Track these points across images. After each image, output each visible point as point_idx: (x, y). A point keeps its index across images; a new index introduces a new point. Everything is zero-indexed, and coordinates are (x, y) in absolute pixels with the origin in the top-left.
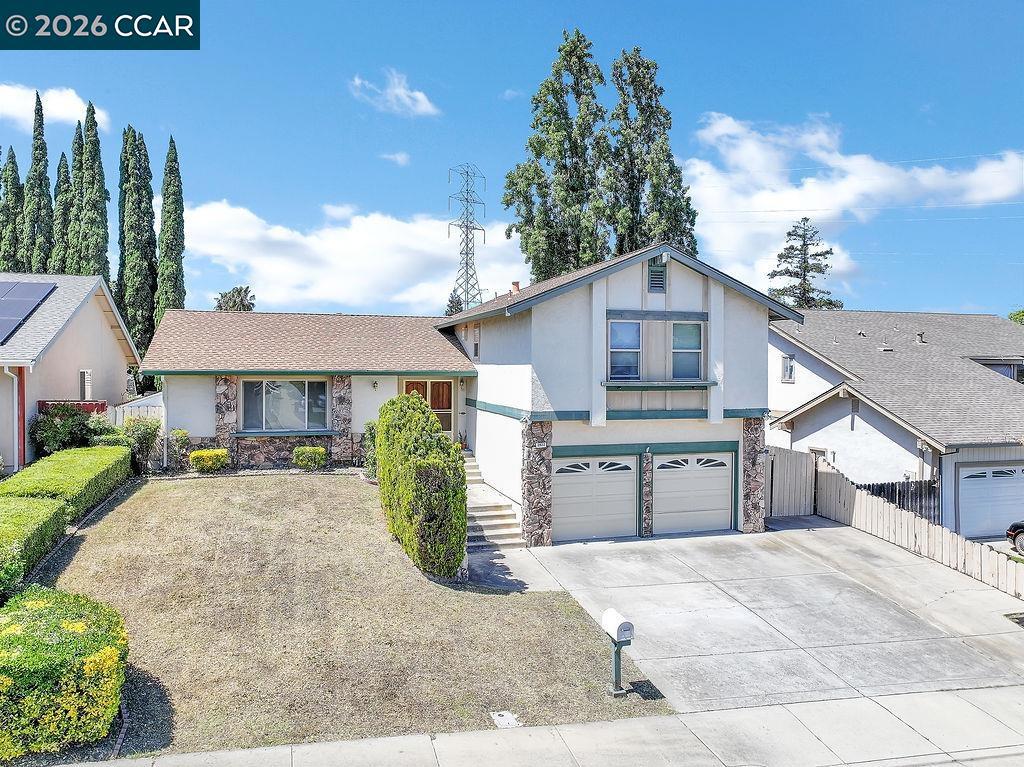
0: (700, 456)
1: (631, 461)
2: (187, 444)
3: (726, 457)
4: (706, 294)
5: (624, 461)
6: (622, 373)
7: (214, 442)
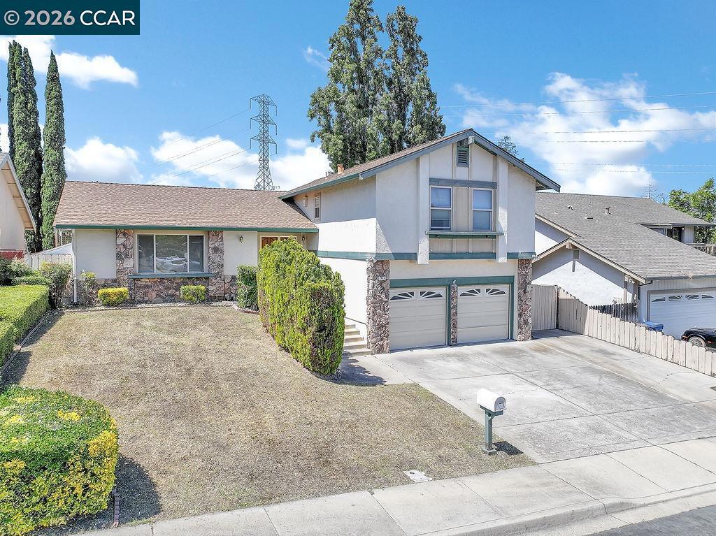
0: (488, 287)
1: (442, 291)
2: (93, 284)
3: (505, 288)
4: (495, 168)
5: (437, 290)
6: (439, 225)
7: (116, 282)
